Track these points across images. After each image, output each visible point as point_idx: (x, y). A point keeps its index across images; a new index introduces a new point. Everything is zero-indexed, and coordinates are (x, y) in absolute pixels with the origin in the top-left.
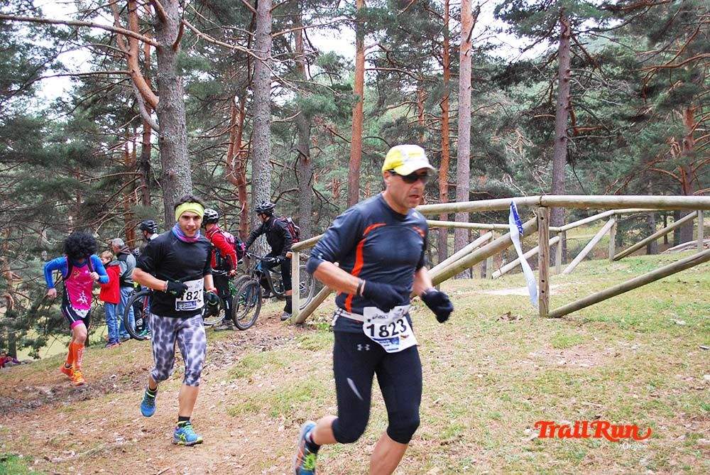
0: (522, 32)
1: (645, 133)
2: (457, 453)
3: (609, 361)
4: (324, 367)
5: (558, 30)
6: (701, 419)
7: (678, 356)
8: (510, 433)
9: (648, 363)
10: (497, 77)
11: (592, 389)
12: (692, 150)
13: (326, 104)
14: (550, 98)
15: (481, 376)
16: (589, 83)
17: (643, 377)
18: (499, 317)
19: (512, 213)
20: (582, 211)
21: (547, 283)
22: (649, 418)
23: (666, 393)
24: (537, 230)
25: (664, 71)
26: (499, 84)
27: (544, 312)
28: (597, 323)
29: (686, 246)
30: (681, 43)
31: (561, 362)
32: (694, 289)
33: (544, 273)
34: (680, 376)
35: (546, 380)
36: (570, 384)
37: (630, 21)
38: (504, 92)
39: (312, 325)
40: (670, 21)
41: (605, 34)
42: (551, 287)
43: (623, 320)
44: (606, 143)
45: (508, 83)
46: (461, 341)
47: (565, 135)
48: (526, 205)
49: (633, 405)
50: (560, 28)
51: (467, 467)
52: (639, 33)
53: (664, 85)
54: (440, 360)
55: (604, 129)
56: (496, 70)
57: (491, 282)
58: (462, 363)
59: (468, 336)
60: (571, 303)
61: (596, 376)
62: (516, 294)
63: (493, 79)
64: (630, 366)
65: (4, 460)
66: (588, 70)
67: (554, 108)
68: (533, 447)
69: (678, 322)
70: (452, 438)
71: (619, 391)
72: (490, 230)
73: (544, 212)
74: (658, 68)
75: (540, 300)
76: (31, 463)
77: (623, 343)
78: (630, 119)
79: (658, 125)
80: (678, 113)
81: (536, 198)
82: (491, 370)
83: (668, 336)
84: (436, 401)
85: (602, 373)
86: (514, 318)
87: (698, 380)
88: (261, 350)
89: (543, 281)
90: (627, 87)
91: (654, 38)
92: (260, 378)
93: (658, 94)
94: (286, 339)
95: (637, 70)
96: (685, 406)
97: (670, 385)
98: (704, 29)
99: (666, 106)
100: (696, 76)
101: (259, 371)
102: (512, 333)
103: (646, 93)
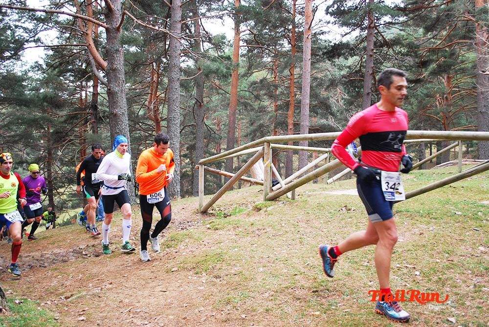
0: (345, 24)
1: (421, 91)
2: (326, 298)
3: (417, 238)
5: (366, 23)
6: (482, 275)
9: (442, 239)
10: (326, 53)
12: (450, 102)
13: (219, 68)
14: (360, 67)
16: (386, 58)
17: (441, 247)
18: (339, 209)
22: (449, 275)
23: (457, 259)
25: (433, 51)
26: (327, 58)
28: (405, 213)
29: (448, 164)
30: (444, 33)
32: (462, 192)
34: (464, 247)
37: (412, 18)
38: (331, 62)
39: (212, 213)
40: (438, 19)
41: (396, 26)
43: (421, 212)
45: (333, 57)
46: (317, 224)
47: (370, 91)
49: (438, 266)
51: (334, 307)
52: (418, 26)
53: (433, 59)
54: (304, 236)
56: (326, 48)
59: (321, 221)
61: (410, 247)
62: (347, 194)
63: (324, 54)
64: (431, 241)
65: (21, 303)
66: (385, 49)
67: (363, 73)
69: (457, 213)
70: (321, 288)
71: (426, 257)
72: (327, 152)
74: (430, 49)
77: (423, 226)
78: (411, 81)
79: (429, 86)
80: (441, 78)
83: (452, 222)
84: (307, 264)
86: (350, 210)
87: (476, 250)
88: (180, 229)
90: (410, 60)
91: (428, 29)
92: (183, 248)
93: (429, 65)
94: (196, 223)
95: (416, 50)
96: (471, 267)
97: (459, 253)
98: (460, 24)
99: (434, 73)
100: (453, 54)
101: (182, 243)
102: (350, 219)
103: (422, 65)
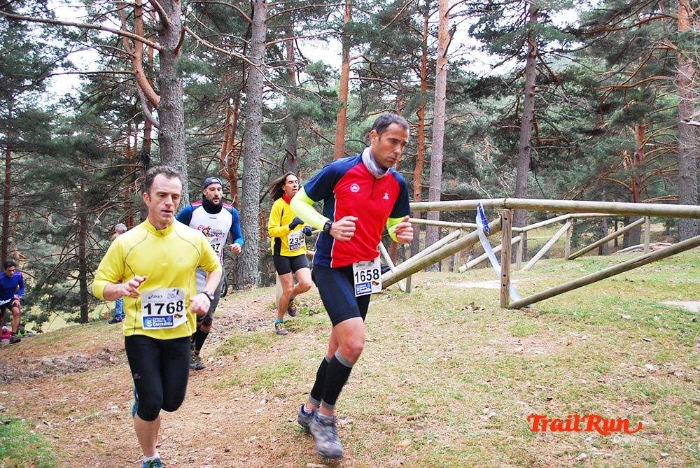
0: (494, 50)
1: (601, 145)
2: (422, 428)
3: (562, 349)
4: (303, 348)
5: (525, 49)
6: (642, 403)
7: (623, 347)
8: (471, 411)
9: (596, 352)
10: (469, 90)
11: (545, 374)
12: (642, 163)
13: (313, 108)
14: (517, 111)
15: (446, 359)
16: (552, 98)
17: (591, 364)
18: (463, 307)
19: (479, 214)
20: (542, 213)
21: (508, 277)
22: (595, 401)
23: (611, 379)
24: (501, 229)
25: (619, 91)
26: (471, 97)
27: (505, 303)
28: (552, 315)
30: (635, 66)
31: (519, 349)
32: (640, 288)
33: (505, 268)
34: (624, 364)
35: (505, 365)
36: (526, 368)
37: (590, 45)
38: (475, 104)
40: (626, 46)
41: (568, 55)
42: (511, 281)
43: (575, 313)
44: (565, 154)
45: (480, 96)
46: (429, 328)
47: (529, 145)
48: (492, 206)
49: (582, 389)
50: (527, 48)
51: (431, 441)
52: (598, 55)
53: (619, 103)
54: (409, 344)
55: (564, 140)
56: (469, 83)
57: (457, 275)
58: (429, 347)
59: (435, 323)
60: (529, 297)
61: (548, 362)
62: (480, 287)
63: (466, 91)
64: (580, 355)
65: (7, 423)
66: (552, 86)
67: (520, 120)
68: (491, 425)
69: (624, 316)
70: (418, 415)
71: (569, 376)
72: (458, 228)
73: (508, 212)
74: (614, 87)
75: (502, 293)
76: (33, 427)
77: (574, 334)
78: (588, 133)
79: (612, 139)
80: (630, 129)
81: (501, 201)
82: (455, 354)
83: (615, 328)
84: (404, 381)
85: (555, 360)
86: (477, 309)
87: (640, 368)
88: (246, 330)
89: (505, 276)
90: (586, 104)
91: (612, 61)
92: (244, 355)
93: (613, 111)
94: (270, 321)
95: (595, 88)
96: (628, 391)
97: (616, 372)
98: (656, 54)
99: (620, 122)
100: (648, 96)
101: (244, 349)
102: (475, 322)
103: (603, 110)
